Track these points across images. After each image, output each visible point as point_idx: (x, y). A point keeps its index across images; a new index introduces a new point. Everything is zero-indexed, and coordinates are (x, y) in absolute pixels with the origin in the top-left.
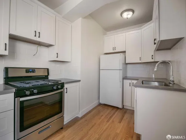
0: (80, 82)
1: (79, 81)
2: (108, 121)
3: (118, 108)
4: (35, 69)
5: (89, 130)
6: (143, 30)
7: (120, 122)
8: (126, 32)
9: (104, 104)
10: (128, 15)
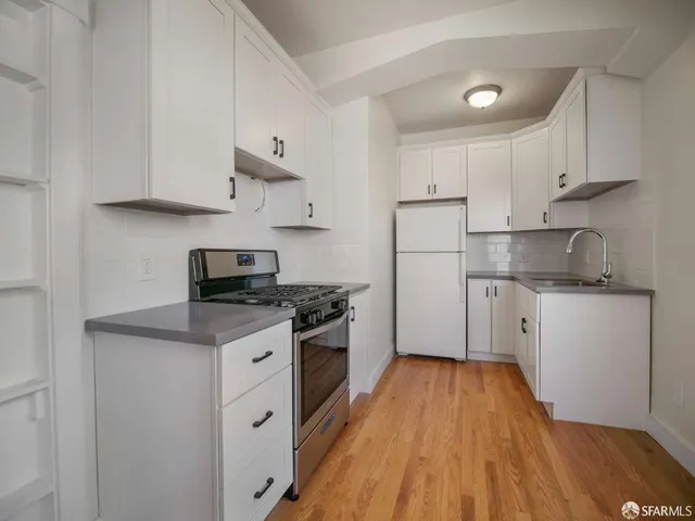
0: (368, 290)
1: (367, 286)
2: (452, 392)
3: (452, 361)
4: (255, 253)
5: (421, 415)
6: (515, 141)
7: (483, 390)
8: (467, 143)
9: (410, 355)
10: (484, 100)
